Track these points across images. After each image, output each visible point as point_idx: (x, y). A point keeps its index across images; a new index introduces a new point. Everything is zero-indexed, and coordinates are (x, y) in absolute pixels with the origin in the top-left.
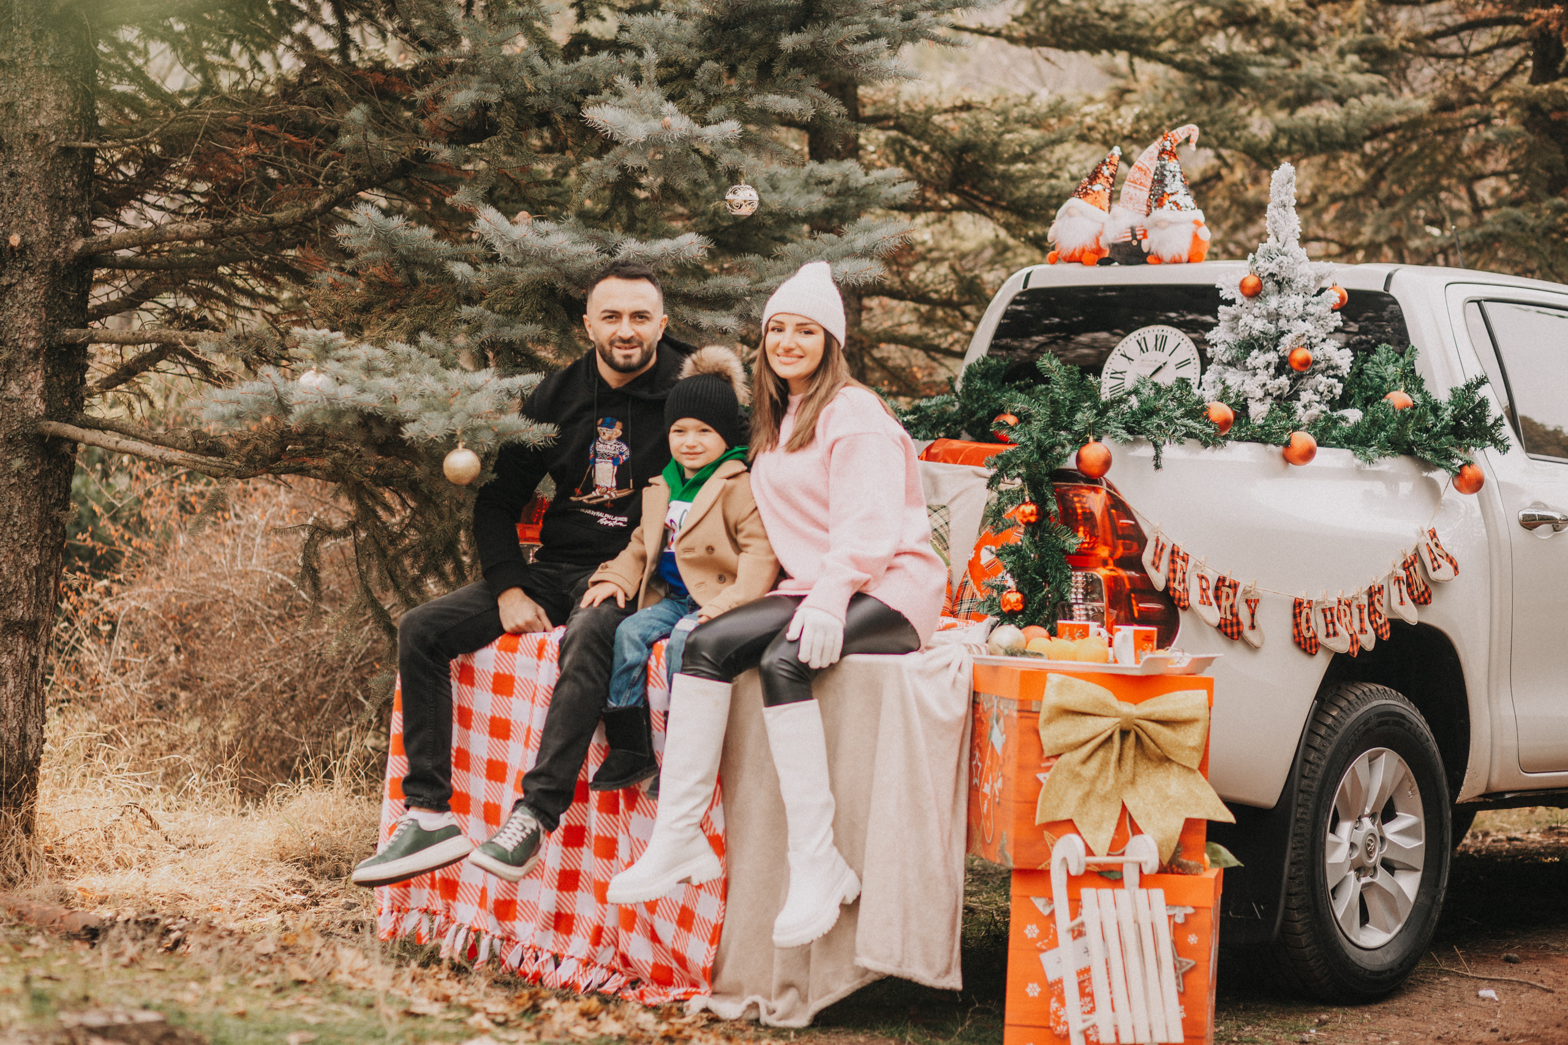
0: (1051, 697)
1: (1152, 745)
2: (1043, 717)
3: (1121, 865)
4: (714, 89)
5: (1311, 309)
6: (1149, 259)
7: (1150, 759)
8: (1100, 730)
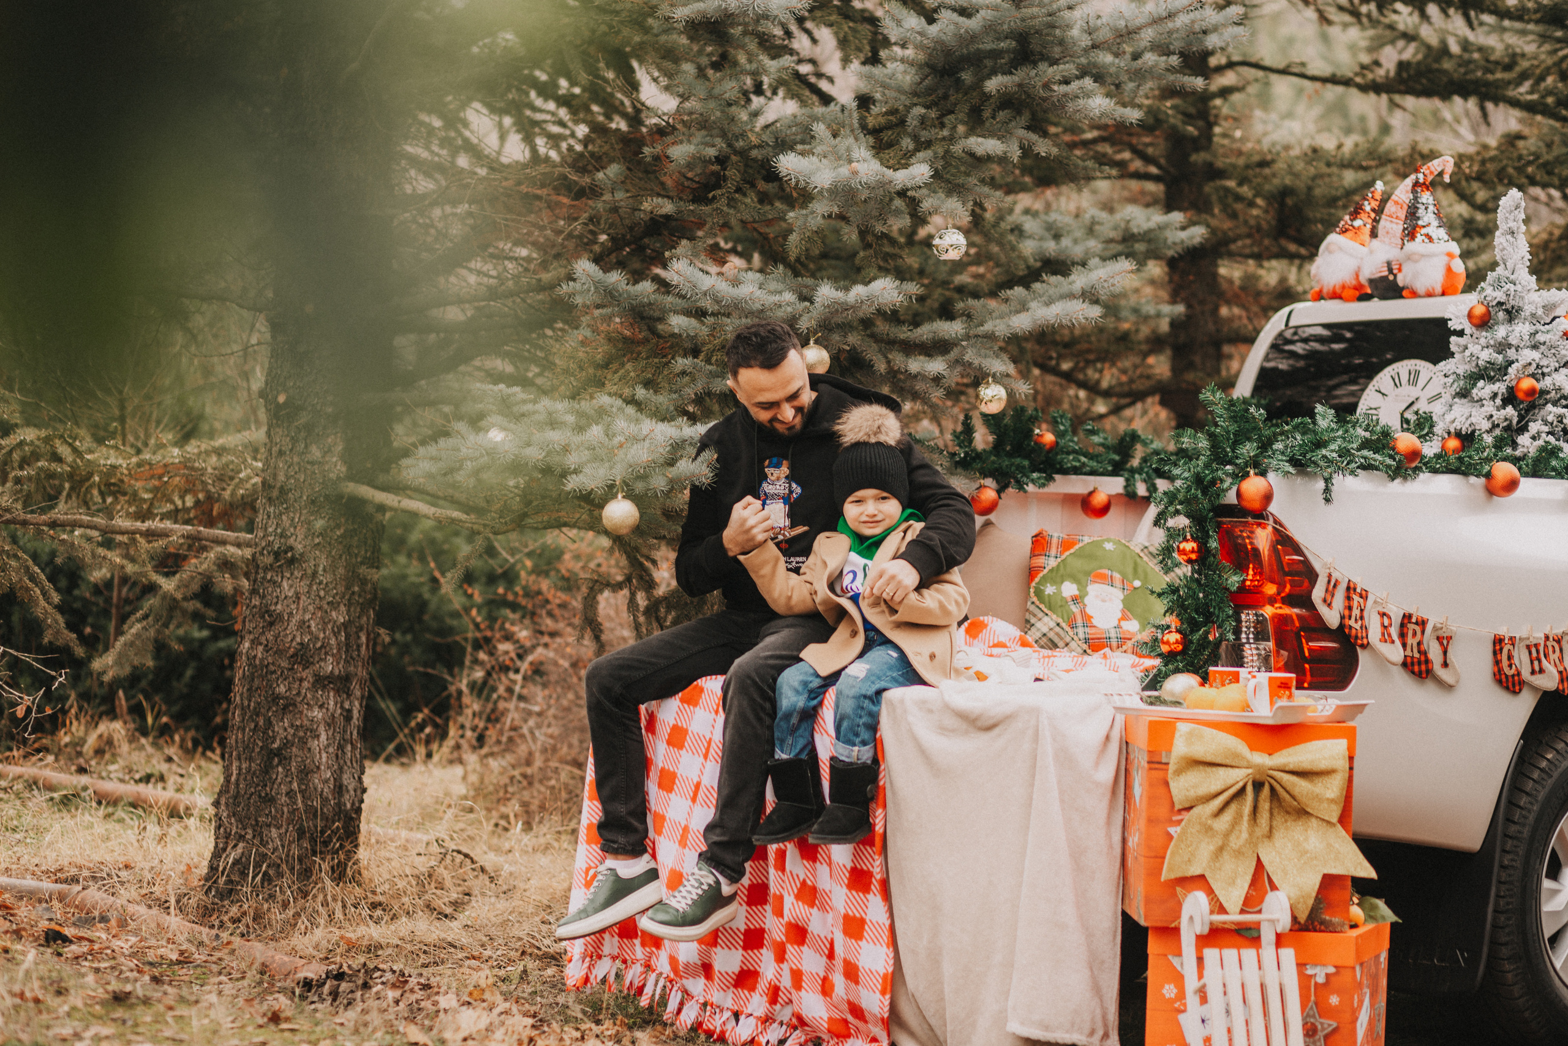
0: (1180, 747)
1: (1287, 797)
2: (1172, 768)
3: (1258, 924)
4: (924, 135)
5: (1540, 337)
6: (1404, 293)
7: (1288, 813)
8: (1231, 782)
